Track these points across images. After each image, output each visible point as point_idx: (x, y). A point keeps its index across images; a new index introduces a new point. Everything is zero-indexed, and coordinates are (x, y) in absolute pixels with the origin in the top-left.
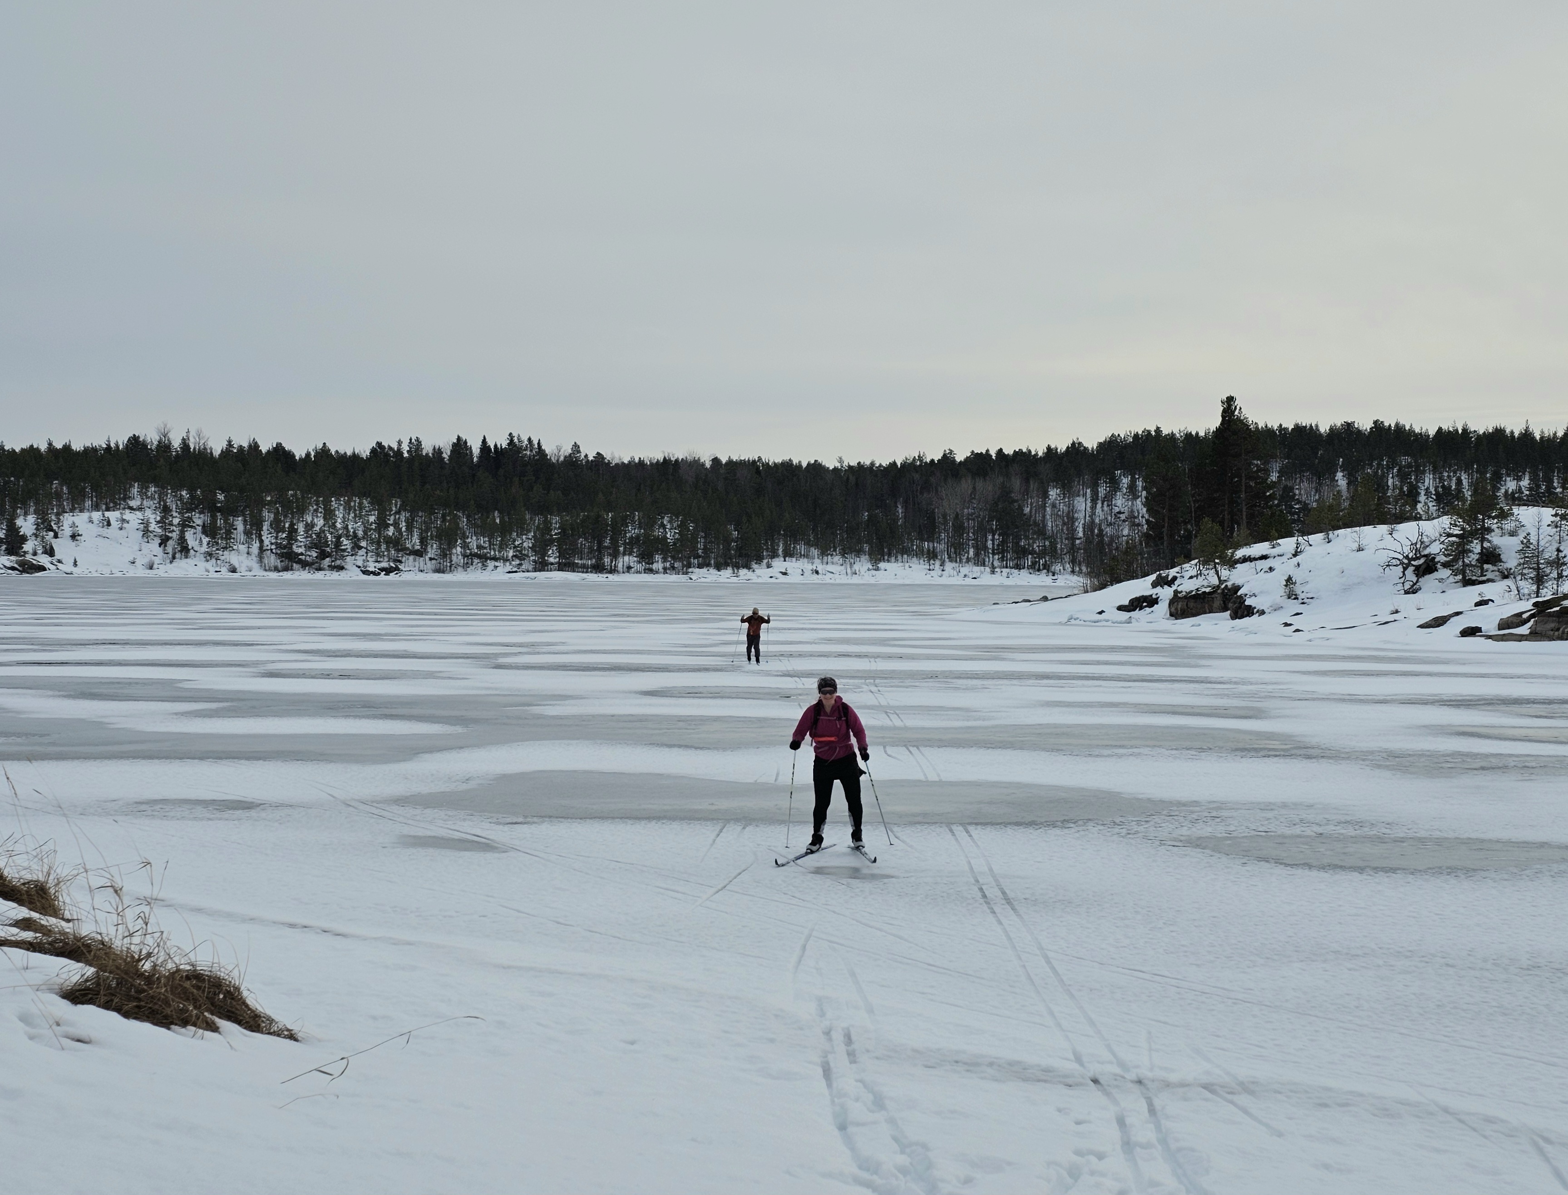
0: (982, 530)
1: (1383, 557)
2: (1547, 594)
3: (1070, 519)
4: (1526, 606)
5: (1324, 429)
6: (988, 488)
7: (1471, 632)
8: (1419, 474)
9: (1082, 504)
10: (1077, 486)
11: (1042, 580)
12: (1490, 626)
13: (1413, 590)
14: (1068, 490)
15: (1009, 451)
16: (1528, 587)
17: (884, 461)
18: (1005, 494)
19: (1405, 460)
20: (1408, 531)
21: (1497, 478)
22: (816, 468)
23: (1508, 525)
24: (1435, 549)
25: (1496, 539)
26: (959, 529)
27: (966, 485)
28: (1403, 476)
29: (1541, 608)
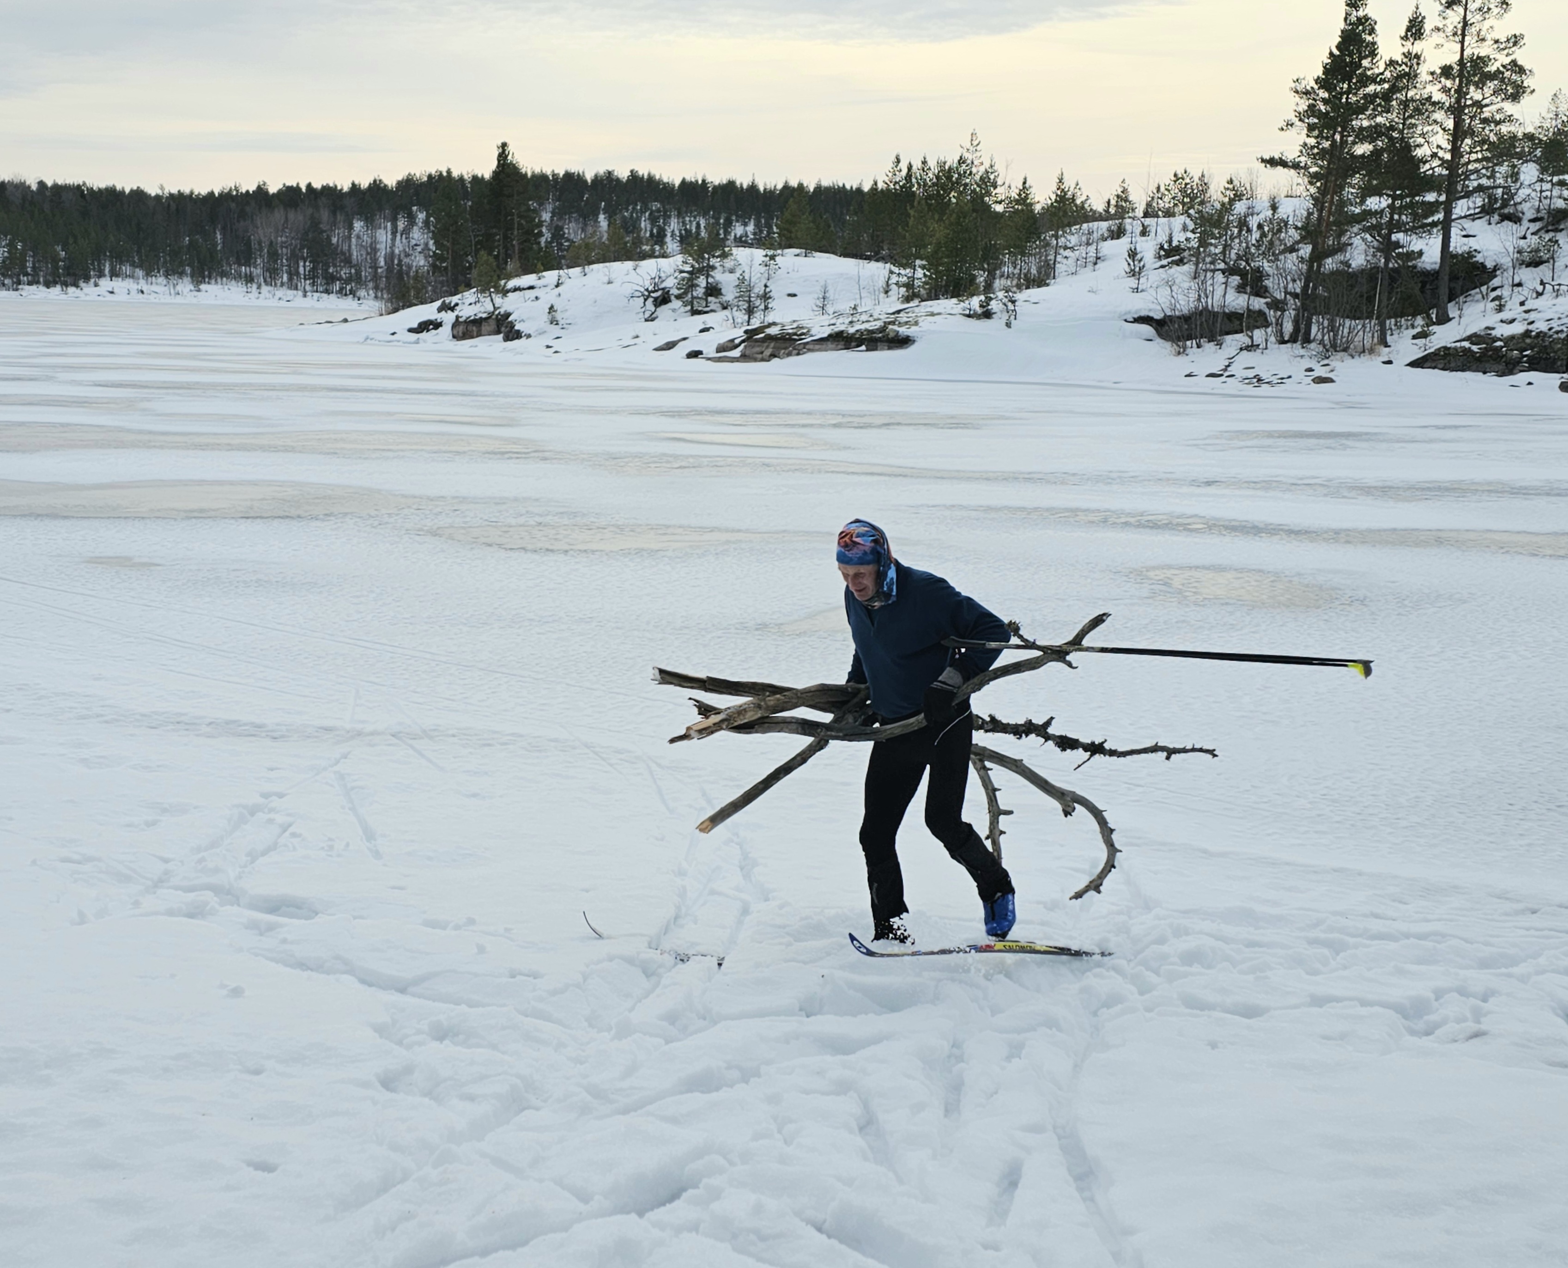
0: (294, 258)
1: (629, 289)
2: (756, 323)
3: (373, 250)
4: (738, 333)
5: (589, 177)
6: (298, 218)
7: (694, 354)
8: (667, 217)
9: (383, 236)
10: (380, 221)
11: (349, 303)
12: (710, 351)
13: (651, 319)
14: (370, 221)
15: (317, 185)
16: (742, 317)
17: (202, 190)
18: (315, 224)
19: (656, 206)
20: (649, 266)
21: (728, 224)
22: (138, 195)
23: (729, 263)
24: (670, 283)
25: (719, 276)
26: (274, 255)
27: (278, 215)
28: (653, 220)
29: (750, 334)
